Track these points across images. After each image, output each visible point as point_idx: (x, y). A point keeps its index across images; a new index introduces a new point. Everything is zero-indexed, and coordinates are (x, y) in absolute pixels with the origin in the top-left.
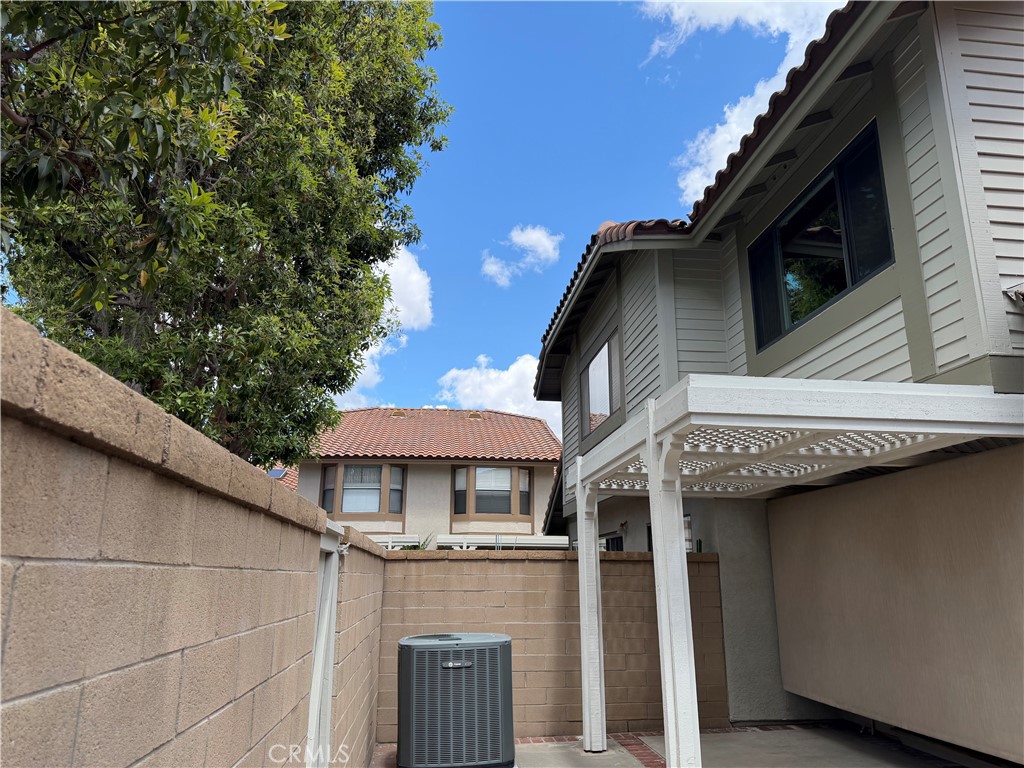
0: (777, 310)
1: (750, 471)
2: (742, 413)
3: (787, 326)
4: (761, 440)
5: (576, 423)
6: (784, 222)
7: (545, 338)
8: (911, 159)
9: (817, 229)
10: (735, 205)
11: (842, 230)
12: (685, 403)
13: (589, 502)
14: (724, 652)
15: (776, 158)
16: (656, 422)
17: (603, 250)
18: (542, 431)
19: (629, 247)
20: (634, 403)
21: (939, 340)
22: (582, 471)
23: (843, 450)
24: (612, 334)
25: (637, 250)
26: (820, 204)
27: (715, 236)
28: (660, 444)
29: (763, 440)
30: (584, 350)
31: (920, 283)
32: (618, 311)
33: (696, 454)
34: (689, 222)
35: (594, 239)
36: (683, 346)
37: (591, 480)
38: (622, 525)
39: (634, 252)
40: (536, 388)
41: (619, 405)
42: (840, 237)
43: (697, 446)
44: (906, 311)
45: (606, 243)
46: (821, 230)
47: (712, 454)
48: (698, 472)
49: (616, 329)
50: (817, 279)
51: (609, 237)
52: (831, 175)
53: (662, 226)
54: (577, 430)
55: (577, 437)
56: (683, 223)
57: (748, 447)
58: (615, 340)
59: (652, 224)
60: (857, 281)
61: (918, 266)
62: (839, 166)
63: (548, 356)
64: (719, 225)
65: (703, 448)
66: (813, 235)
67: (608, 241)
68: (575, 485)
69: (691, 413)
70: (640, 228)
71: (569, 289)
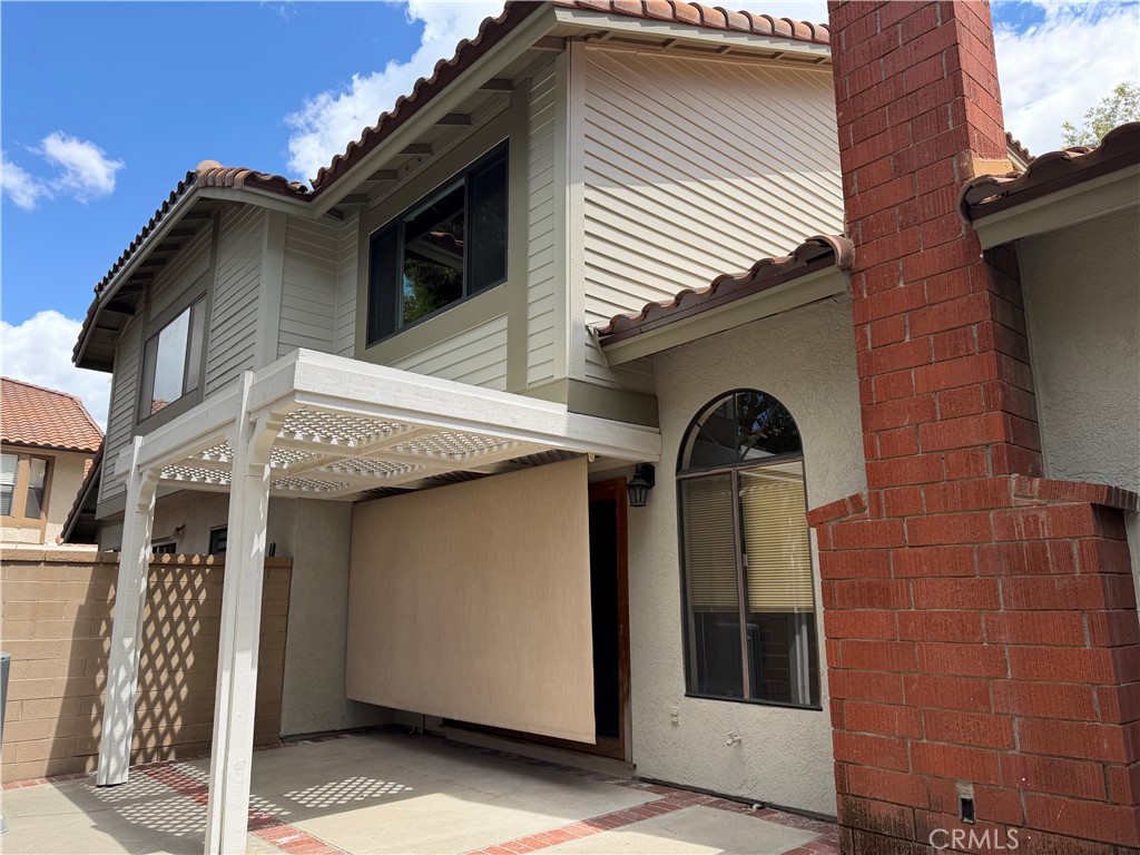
0: (393, 311)
1: (342, 469)
2: (351, 397)
3: (401, 325)
4: (362, 433)
5: (132, 402)
6: (411, 217)
7: (101, 287)
8: (533, 187)
9: (440, 234)
10: (363, 184)
11: (465, 242)
12: (291, 380)
13: (145, 494)
14: (284, 664)
15: (413, 148)
16: (251, 399)
17: (201, 194)
18: (74, 411)
19: (237, 197)
20: (217, 384)
21: (533, 359)
22: (139, 454)
23: (438, 453)
24: (198, 297)
25: (244, 204)
26: (448, 209)
27: (336, 213)
28: (253, 425)
29: (364, 434)
30: (156, 311)
31: (523, 305)
32: (210, 272)
33: (289, 442)
34: (311, 189)
35: (191, 177)
36: (286, 326)
37: (152, 465)
38: (178, 529)
39: (241, 205)
40: (77, 350)
41: (196, 385)
42: (462, 249)
43: (293, 433)
44: (510, 329)
45: (206, 186)
46: (445, 237)
47: (307, 443)
48: (285, 466)
49: (204, 294)
50: (430, 291)
51: (210, 181)
52: (462, 182)
53: (279, 184)
54: (131, 411)
55: (130, 419)
56: (303, 189)
57: (347, 440)
58: (200, 308)
59: (268, 178)
60: (472, 292)
61: (524, 290)
62: (471, 174)
63: (102, 313)
64: (344, 200)
65: (299, 436)
66: (435, 240)
67: (210, 183)
68: (128, 472)
69: (296, 391)
70: (252, 179)
71: (146, 232)
